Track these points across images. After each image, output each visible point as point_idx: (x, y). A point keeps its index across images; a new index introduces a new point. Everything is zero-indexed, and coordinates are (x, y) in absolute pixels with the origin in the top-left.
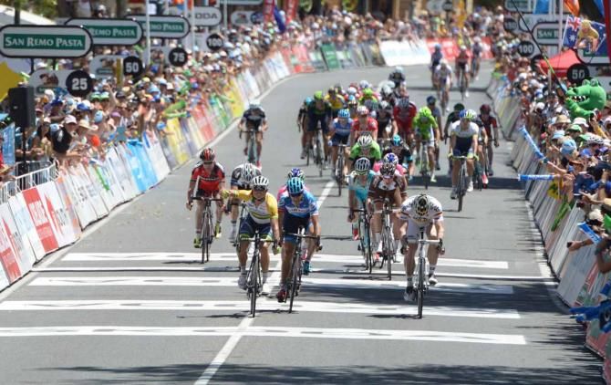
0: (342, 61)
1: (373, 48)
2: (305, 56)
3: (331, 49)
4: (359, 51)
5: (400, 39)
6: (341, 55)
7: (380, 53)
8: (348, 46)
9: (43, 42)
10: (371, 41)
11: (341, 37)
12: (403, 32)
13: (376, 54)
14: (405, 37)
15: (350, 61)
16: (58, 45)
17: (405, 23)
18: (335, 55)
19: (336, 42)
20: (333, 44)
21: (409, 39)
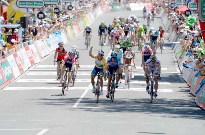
1: (127, 5)
5: (135, 3)
9: (30, 3)
16: (35, 4)
21: (138, 2)
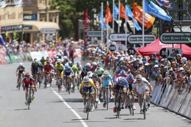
0: (17, 60)
2: (3, 58)
3: (12, 55)
4: (23, 56)
6: (16, 57)
7: (30, 56)
8: (19, 53)
10: (27, 51)
11: (16, 50)
12: (39, 48)
13: (29, 57)
14: (39, 50)
15: (19, 59)
17: (40, 44)
18: (14, 57)
19: (14, 52)
20: (13, 53)
